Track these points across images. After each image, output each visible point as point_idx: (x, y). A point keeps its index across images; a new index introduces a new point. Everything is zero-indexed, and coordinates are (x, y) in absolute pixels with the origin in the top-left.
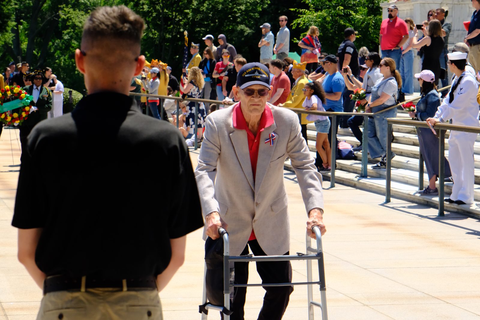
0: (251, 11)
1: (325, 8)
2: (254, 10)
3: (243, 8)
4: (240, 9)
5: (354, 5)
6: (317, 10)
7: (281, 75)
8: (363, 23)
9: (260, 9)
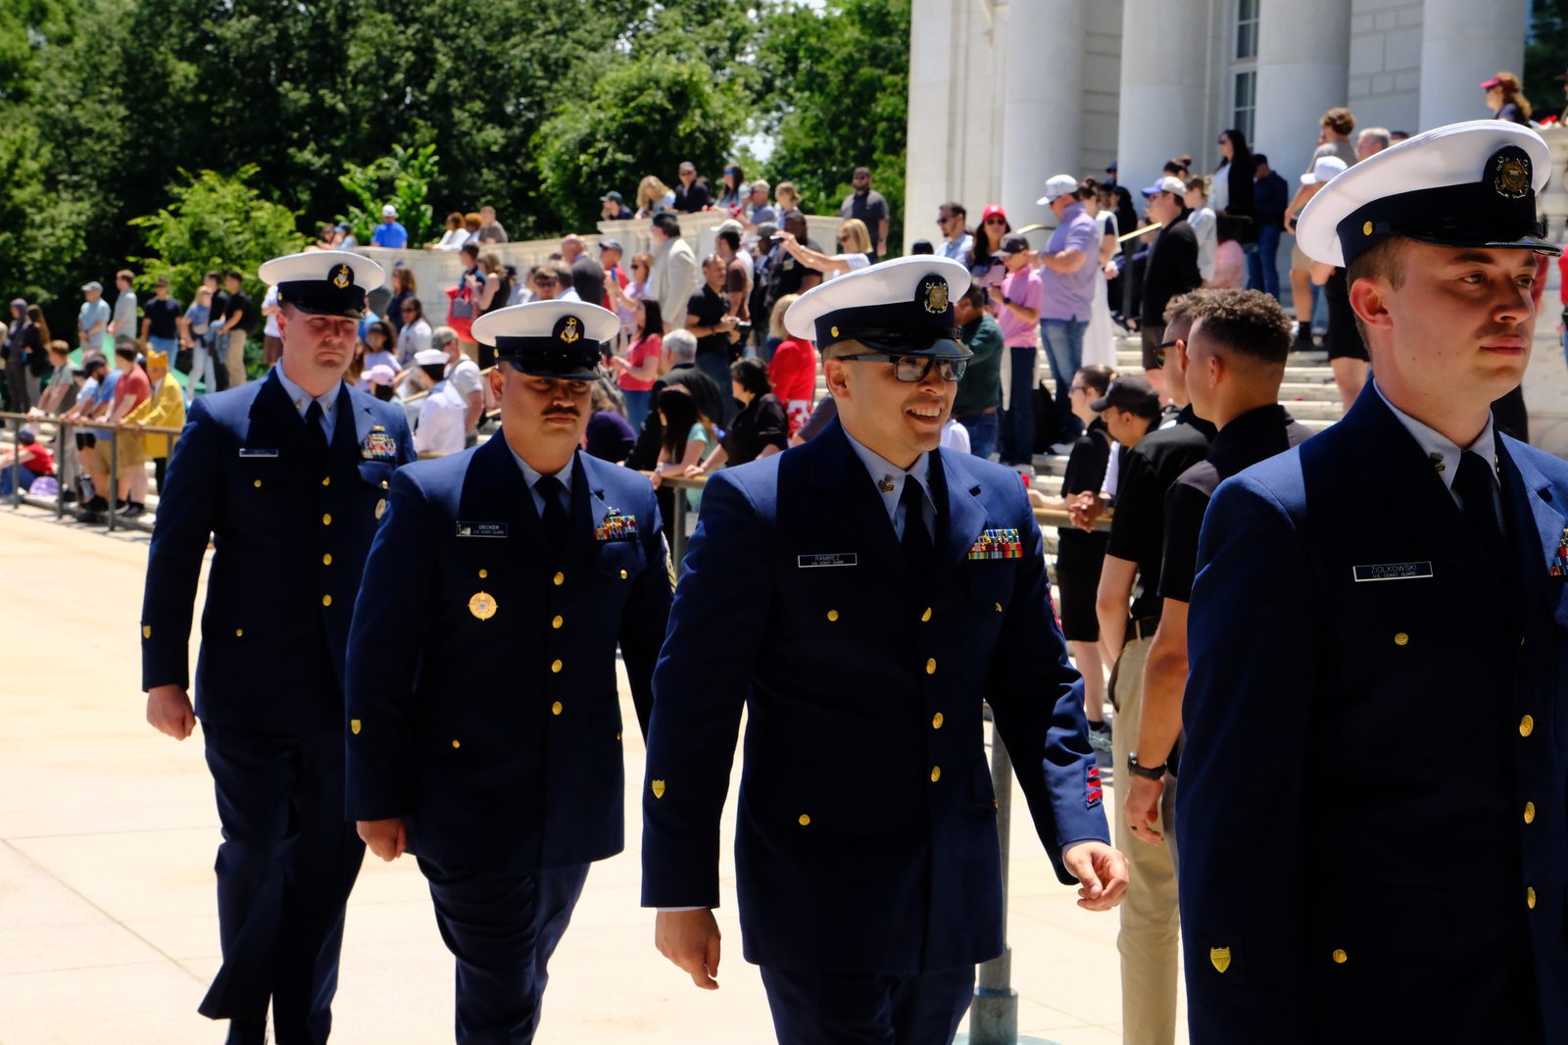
0: (51, 262)
1: (191, 260)
2: (58, 261)
3: (37, 255)
4: (32, 259)
5: (240, 257)
6: (174, 263)
7: (131, 371)
8: (254, 286)
9: (68, 259)
